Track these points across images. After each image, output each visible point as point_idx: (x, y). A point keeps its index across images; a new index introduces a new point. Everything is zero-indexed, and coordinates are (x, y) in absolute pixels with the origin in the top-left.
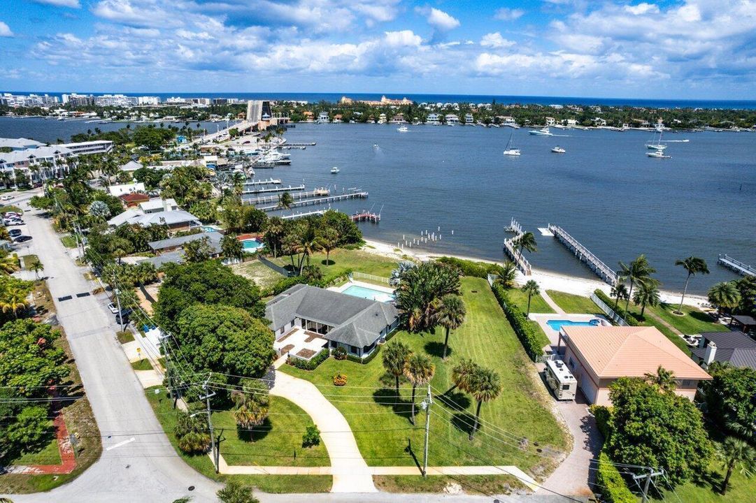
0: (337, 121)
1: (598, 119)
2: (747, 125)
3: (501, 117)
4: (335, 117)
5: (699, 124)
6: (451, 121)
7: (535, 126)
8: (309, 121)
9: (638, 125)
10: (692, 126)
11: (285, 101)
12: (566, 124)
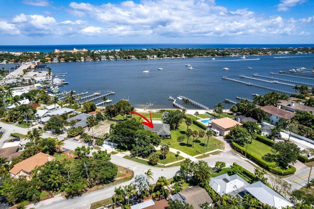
0: (62, 61)
1: (164, 55)
2: (207, 55)
3: (130, 56)
4: (61, 59)
5: (195, 55)
6: (111, 58)
7: (143, 59)
8: (49, 62)
9: (177, 56)
10: (192, 56)
11: (28, 52)
12: (153, 57)
